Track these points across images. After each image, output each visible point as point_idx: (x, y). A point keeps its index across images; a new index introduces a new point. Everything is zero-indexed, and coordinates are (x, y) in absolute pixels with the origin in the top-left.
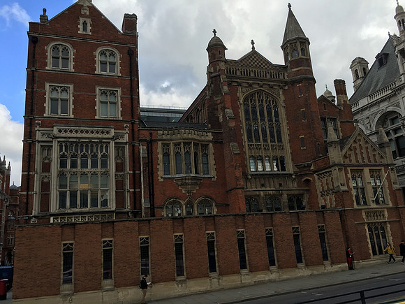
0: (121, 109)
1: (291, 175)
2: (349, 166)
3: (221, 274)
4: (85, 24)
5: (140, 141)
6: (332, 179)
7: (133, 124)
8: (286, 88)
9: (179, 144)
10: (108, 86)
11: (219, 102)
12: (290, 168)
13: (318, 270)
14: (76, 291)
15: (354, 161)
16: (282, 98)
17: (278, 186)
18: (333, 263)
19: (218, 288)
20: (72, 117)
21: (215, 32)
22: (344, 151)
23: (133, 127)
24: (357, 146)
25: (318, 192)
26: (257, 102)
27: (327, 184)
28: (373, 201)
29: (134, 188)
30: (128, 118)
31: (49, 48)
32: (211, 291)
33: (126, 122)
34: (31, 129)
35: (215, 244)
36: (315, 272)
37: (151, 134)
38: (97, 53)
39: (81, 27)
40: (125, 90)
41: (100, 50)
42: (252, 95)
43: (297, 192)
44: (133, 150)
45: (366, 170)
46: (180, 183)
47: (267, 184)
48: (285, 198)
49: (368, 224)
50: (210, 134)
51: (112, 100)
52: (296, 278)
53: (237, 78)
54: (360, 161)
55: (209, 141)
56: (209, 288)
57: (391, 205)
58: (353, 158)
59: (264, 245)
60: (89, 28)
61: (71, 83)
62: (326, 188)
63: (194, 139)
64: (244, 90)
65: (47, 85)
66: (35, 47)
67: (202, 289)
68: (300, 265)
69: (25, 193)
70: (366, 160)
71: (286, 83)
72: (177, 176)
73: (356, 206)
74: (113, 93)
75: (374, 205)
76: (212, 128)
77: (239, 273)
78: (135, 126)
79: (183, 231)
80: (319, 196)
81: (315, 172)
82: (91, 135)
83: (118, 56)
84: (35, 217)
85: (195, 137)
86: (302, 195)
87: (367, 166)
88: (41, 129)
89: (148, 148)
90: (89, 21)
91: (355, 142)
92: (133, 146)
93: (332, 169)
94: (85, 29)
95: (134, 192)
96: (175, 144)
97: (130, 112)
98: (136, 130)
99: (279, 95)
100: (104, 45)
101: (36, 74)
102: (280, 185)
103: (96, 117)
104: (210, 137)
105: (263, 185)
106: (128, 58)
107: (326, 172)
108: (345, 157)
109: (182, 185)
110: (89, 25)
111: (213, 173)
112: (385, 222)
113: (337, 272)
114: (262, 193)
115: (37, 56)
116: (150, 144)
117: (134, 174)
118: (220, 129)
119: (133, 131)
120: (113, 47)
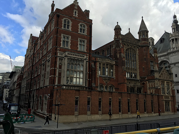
0: (86, 48)
1: (139, 80)
2: (161, 80)
3: (122, 113)
4: (75, 12)
5: (92, 61)
6: (154, 84)
7: (90, 54)
8: (139, 48)
9: (105, 64)
10: (82, 39)
11: (118, 50)
12: (138, 78)
13: (150, 115)
14: (79, 114)
15: (162, 79)
16: (138, 52)
17: (134, 84)
18: (154, 113)
19: (121, 118)
20: (70, 48)
21: (118, 23)
22: (160, 74)
23: (90, 56)
24: (163, 73)
25: (148, 88)
26: (129, 52)
27: (152, 85)
28: (167, 93)
29: (89, 79)
30: (88, 52)
31: (63, 20)
32: (119, 119)
33: (88, 53)
34: (56, 51)
35: (121, 102)
36: (149, 116)
37: (95, 59)
38: (79, 25)
39: (74, 13)
40: (88, 41)
41: (80, 24)
42: (128, 49)
43: (140, 87)
44: (90, 64)
45: (166, 82)
46: (104, 79)
47: (131, 83)
48: (136, 89)
49: (165, 100)
50: (114, 62)
51: (83, 44)
52: (144, 117)
53: (124, 42)
54: (164, 79)
55: (114, 64)
56: (119, 118)
57: (171, 95)
58: (162, 77)
59: (135, 104)
60: (77, 14)
61: (70, 35)
62: (151, 87)
63: (110, 63)
64: (126, 47)
65: (62, 35)
66: (58, 19)
67: (117, 118)
68: (145, 113)
69: (53, 76)
70: (166, 79)
71: (140, 46)
72: (103, 76)
73: (162, 94)
74: (84, 42)
75: (167, 94)
76: (115, 59)
77: (128, 113)
78: (91, 55)
79: (112, 97)
80: (148, 89)
81: (147, 80)
82: (78, 57)
83: (86, 27)
84: (57, 85)
85: (110, 62)
86: (142, 88)
87: (166, 80)
88: (60, 52)
89: (94, 64)
90: (77, 12)
91: (163, 72)
92: (90, 63)
93: (155, 80)
94: (75, 15)
95: (89, 80)
96: (103, 64)
97: (89, 49)
98: (91, 57)
99: (137, 50)
100: (82, 22)
101: (58, 30)
102: (135, 84)
103: (78, 50)
104: (114, 63)
105: (130, 83)
106: (90, 28)
107: (152, 81)
108: (160, 77)
109: (105, 79)
110: (77, 13)
111: (114, 77)
112: (169, 101)
113: (155, 116)
114: (129, 86)
115: (59, 23)
116: (95, 63)
117: (89, 73)
118: (118, 60)
119: (90, 57)
120: (85, 23)
